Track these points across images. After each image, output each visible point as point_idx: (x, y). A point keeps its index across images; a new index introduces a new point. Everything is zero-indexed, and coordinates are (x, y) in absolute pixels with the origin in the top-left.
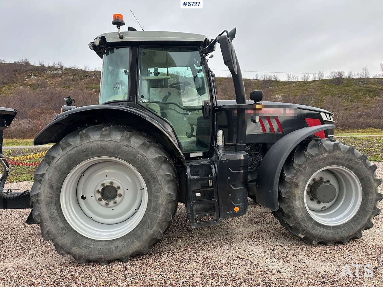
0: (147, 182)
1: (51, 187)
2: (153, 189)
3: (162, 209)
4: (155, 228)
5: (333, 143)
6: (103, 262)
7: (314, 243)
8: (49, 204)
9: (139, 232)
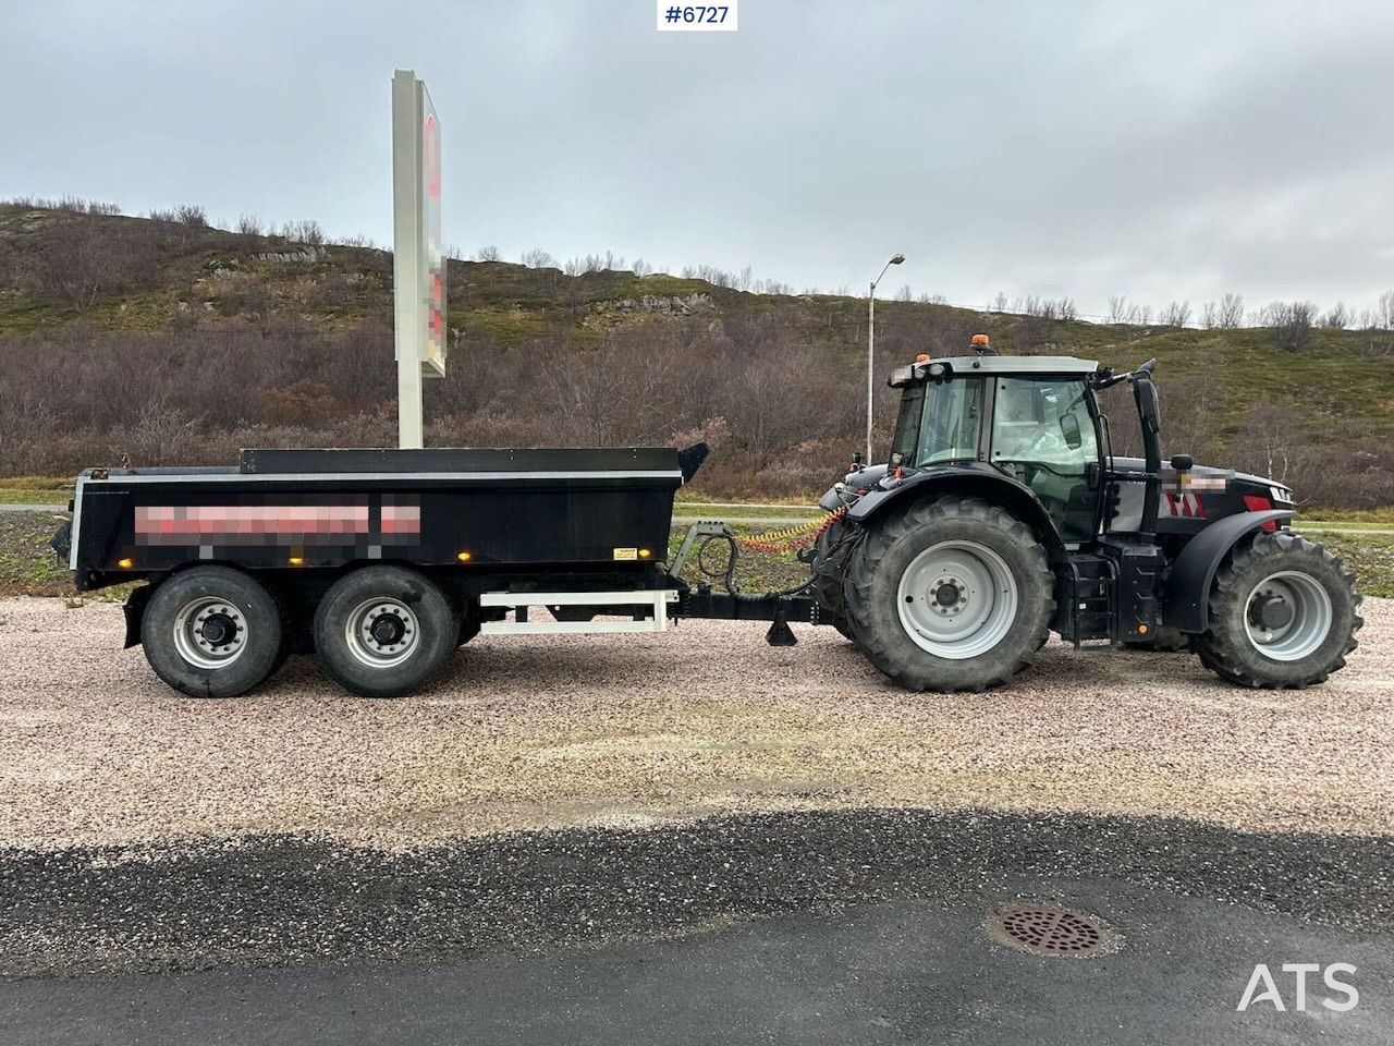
0: (1019, 582)
1: (888, 578)
2: (1026, 591)
3: (1036, 621)
4: (1024, 648)
5: (1292, 538)
6: (949, 689)
7: (1255, 684)
8: (882, 602)
9: (1002, 651)
